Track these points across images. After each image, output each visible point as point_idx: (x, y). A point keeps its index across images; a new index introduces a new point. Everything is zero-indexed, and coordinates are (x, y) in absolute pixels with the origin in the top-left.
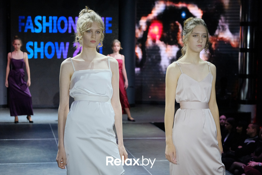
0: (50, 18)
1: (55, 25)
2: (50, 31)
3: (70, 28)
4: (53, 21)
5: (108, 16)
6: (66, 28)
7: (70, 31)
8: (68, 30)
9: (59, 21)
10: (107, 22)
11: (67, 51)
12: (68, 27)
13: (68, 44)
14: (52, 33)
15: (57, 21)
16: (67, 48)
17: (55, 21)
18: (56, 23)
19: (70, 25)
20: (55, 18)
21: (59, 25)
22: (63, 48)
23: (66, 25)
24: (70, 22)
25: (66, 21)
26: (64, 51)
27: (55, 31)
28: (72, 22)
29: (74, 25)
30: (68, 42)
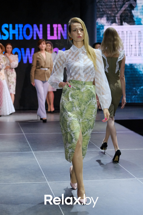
0: (16, 26)
1: (21, 33)
2: (17, 39)
3: (35, 36)
4: (19, 28)
6: (31, 36)
7: (35, 38)
8: (33, 37)
9: (25, 29)
12: (33, 34)
13: (33, 50)
14: (19, 40)
15: (23, 28)
17: (21, 30)
18: (22, 31)
19: (35, 33)
20: (21, 26)
21: (25, 33)
23: (31, 32)
24: (34, 29)
25: (31, 29)
27: (21, 38)
28: (37, 29)
29: (38, 32)
30: (33, 48)
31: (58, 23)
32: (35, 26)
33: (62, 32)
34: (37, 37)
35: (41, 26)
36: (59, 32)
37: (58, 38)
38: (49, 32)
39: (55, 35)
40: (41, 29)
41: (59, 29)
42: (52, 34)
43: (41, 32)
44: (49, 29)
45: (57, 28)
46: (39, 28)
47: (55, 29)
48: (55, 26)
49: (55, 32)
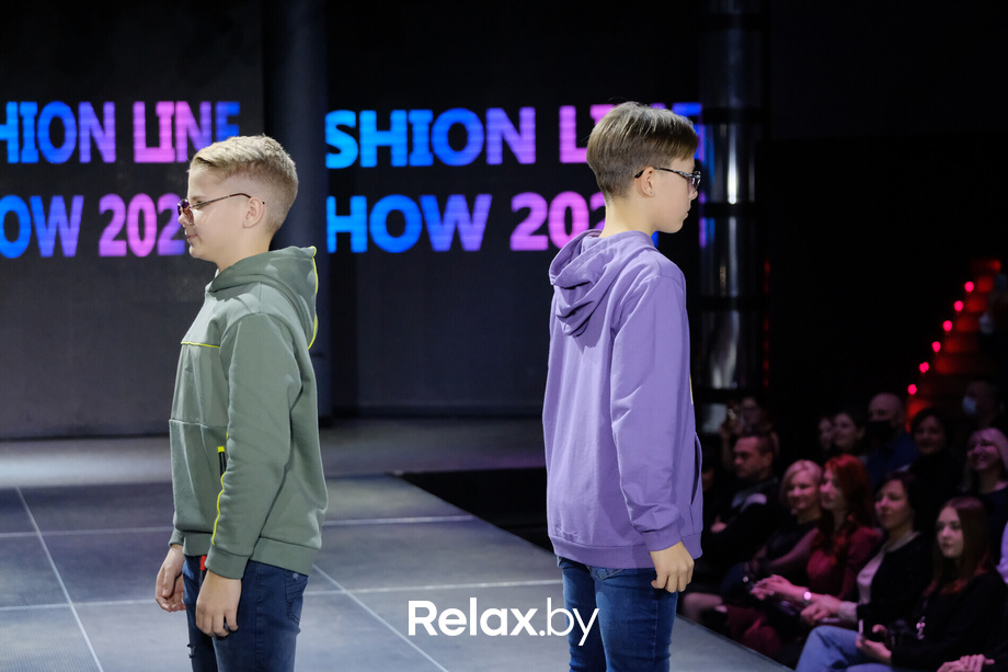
0: (11, 107)
1: (29, 134)
2: (13, 159)
3: (85, 147)
4: (20, 120)
5: (226, 98)
6: (69, 147)
7: (85, 158)
8: (77, 152)
9: (45, 122)
10: (221, 121)
11: (75, 230)
12: (78, 141)
13: (78, 203)
15: (37, 117)
16: (76, 218)
17: (28, 122)
18: (32, 128)
19: (85, 135)
20: (29, 108)
21: (44, 134)
22: (63, 218)
23: (70, 134)
24: (84, 122)
25: (69, 122)
26: (64, 231)
27: (30, 157)
28: (94, 122)
29: (98, 134)
30: (78, 193)
31: (175, 99)
32: (86, 109)
33: (194, 134)
34: (95, 151)
35: (109, 109)
36: (181, 134)
37: (176, 154)
38: (140, 134)
39: (166, 144)
40: (110, 121)
41: (180, 122)
42: (153, 140)
43: (111, 133)
44: (140, 122)
45: (173, 118)
46: (100, 116)
47: (165, 122)
48: (164, 109)
49: (165, 134)
